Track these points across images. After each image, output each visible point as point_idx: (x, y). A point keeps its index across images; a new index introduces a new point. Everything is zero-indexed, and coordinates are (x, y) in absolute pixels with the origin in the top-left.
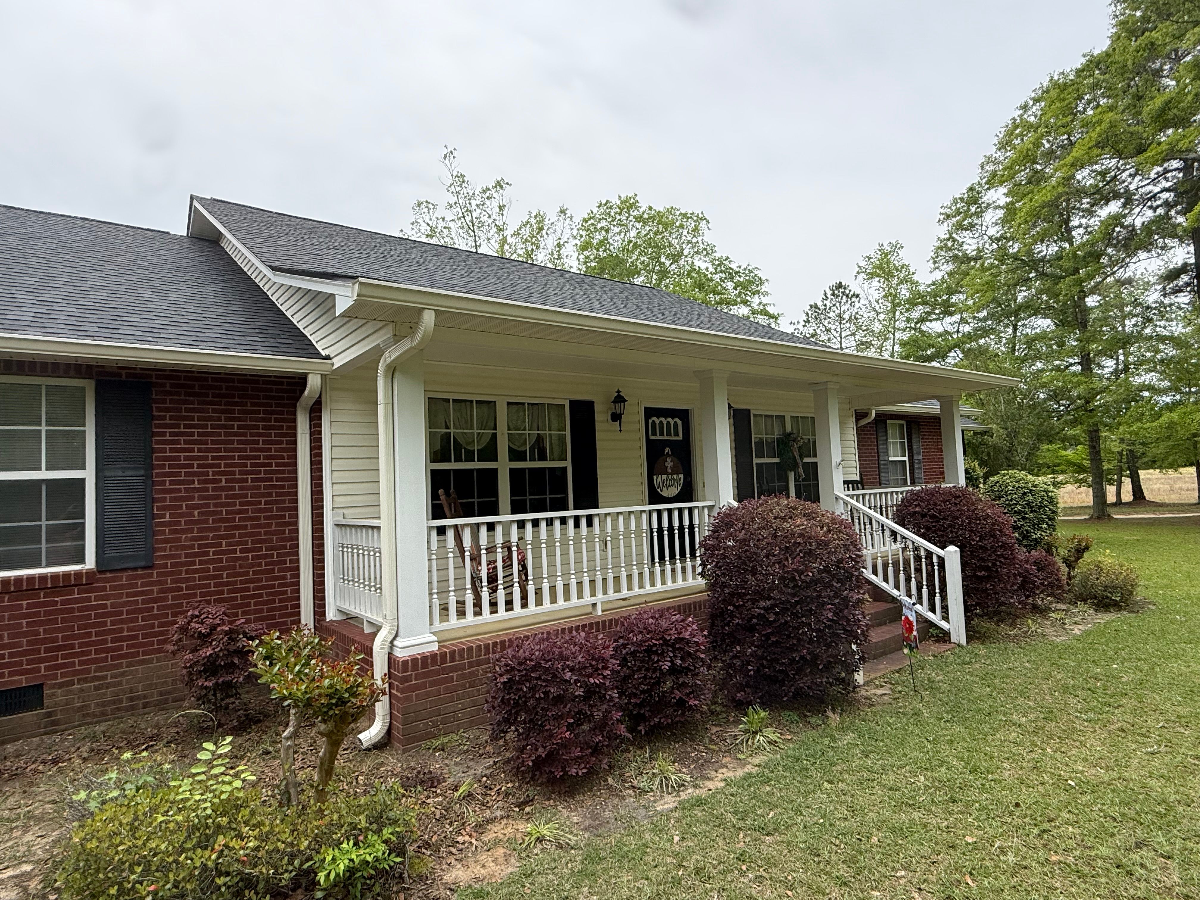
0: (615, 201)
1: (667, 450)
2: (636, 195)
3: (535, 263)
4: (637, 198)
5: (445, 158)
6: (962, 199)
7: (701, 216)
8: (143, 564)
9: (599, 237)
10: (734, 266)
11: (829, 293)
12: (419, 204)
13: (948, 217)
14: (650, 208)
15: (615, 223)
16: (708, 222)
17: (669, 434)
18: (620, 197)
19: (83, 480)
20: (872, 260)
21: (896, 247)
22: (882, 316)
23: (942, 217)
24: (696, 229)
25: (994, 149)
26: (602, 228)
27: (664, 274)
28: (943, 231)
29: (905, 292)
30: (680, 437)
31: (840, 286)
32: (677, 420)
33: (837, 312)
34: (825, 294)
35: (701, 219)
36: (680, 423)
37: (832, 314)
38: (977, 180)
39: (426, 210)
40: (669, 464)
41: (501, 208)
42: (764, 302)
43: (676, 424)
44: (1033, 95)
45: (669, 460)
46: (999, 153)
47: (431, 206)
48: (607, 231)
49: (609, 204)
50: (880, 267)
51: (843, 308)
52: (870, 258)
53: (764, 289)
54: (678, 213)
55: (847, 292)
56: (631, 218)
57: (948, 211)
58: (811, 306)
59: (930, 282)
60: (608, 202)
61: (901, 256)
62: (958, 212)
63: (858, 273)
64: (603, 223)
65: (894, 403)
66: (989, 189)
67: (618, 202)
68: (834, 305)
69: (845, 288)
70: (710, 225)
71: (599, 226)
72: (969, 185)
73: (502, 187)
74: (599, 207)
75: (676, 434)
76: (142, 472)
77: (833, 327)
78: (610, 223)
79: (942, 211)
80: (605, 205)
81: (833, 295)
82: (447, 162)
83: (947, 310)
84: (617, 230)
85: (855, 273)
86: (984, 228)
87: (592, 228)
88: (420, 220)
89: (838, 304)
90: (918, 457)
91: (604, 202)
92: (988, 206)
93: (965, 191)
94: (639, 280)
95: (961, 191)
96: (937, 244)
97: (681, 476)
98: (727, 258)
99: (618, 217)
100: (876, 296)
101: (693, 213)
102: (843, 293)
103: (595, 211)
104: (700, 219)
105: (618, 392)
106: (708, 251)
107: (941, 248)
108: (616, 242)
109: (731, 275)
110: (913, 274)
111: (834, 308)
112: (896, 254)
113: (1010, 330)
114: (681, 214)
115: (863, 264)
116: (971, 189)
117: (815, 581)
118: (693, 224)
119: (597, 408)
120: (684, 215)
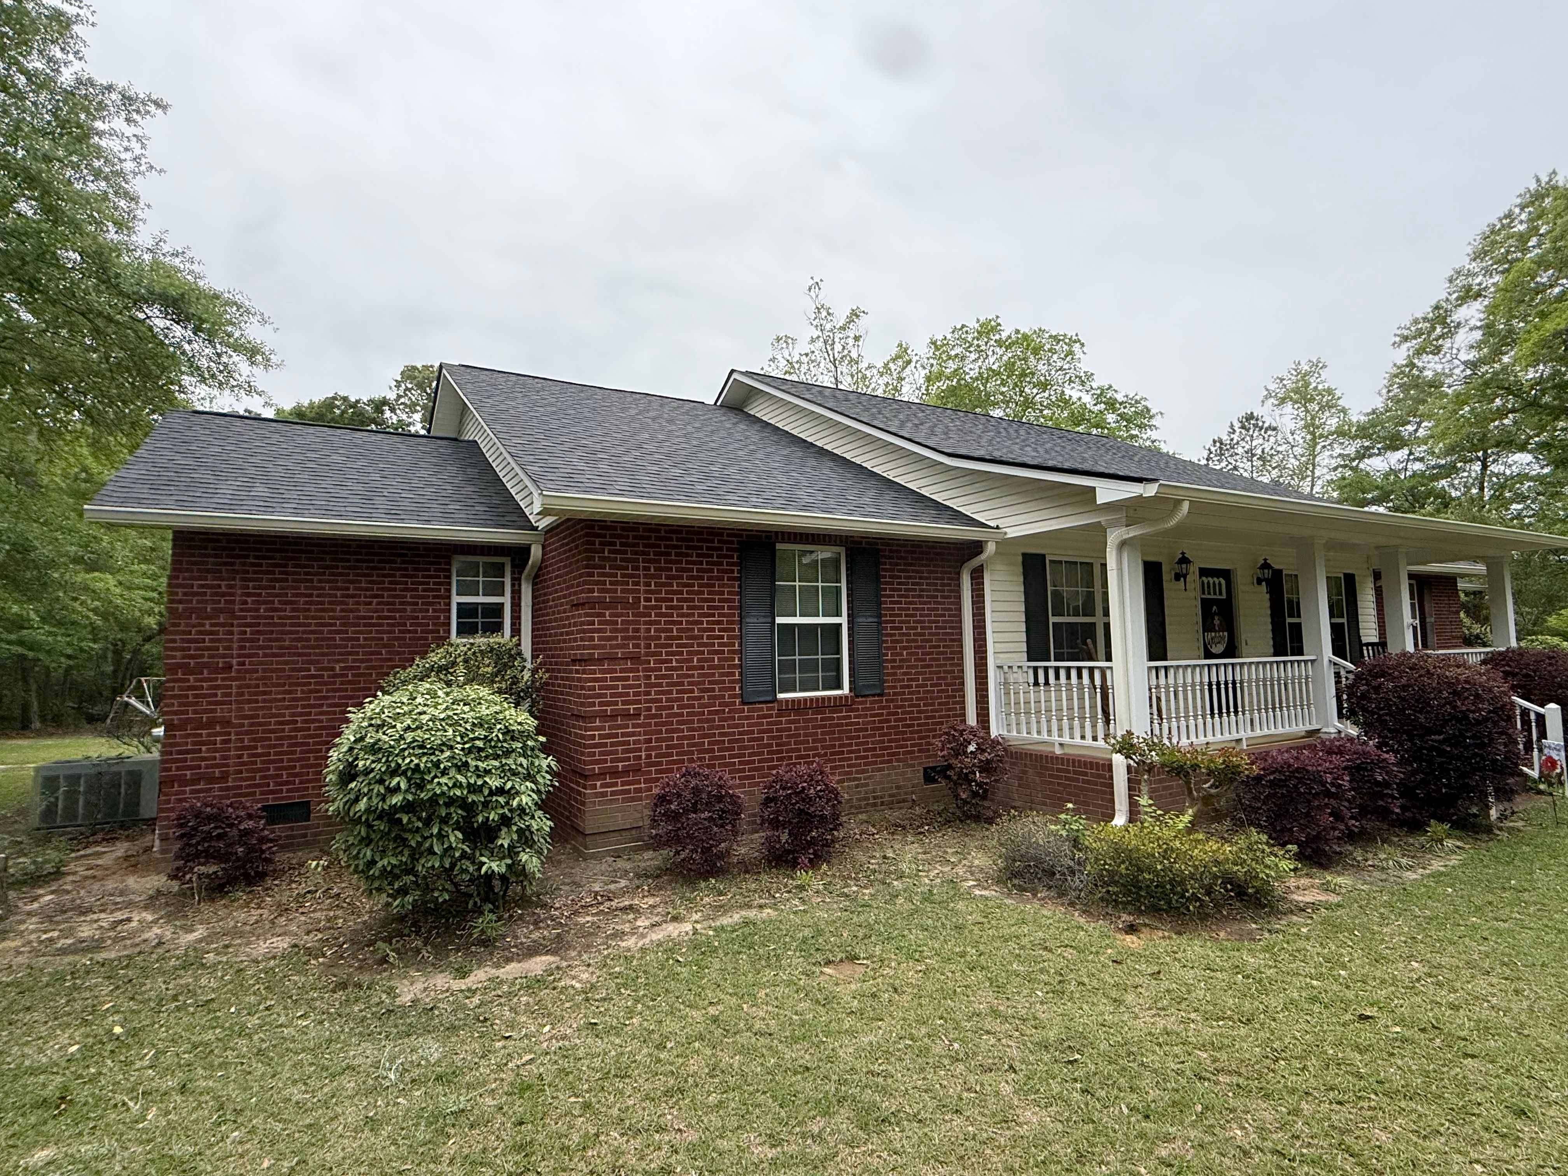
0: (973, 325)
1: (1215, 608)
2: (997, 317)
3: (840, 387)
4: (999, 321)
5: (810, 289)
6: (1425, 319)
7: (1074, 338)
8: (878, 692)
9: (952, 366)
10: (1120, 397)
11: (1237, 425)
12: (778, 339)
13: (1406, 339)
14: (1017, 332)
15: (972, 349)
16: (1083, 345)
17: (1215, 594)
18: (978, 321)
19: (840, 625)
20: (1285, 382)
21: (1317, 366)
22: (1298, 451)
23: (1398, 339)
24: (1070, 353)
25: (1468, 259)
26: (957, 355)
27: (1028, 403)
28: (1401, 355)
29: (1333, 423)
30: (1224, 597)
31: (1250, 417)
32: (1221, 579)
33: (1247, 447)
34: (1232, 426)
35: (1075, 342)
36: (1223, 582)
37: (1240, 450)
38: (1444, 295)
39: (784, 345)
40: (1217, 622)
41: (857, 338)
42: (1153, 438)
43: (1220, 584)
44: (1519, 201)
45: (1216, 618)
46: (1474, 264)
47: (790, 341)
48: (963, 358)
49: (965, 329)
50: (1296, 391)
51: (1254, 443)
52: (1282, 380)
53: (1153, 422)
54: (1047, 335)
55: (1260, 424)
56: (992, 343)
57: (1406, 332)
58: (1215, 442)
59: (1370, 410)
60: (963, 326)
61: (1323, 378)
62: (1419, 333)
63: (1266, 398)
64: (958, 350)
65: (1425, 564)
66: (1460, 305)
67: (977, 326)
68: (1243, 439)
69: (1257, 420)
70: (1085, 349)
71: (953, 353)
72: (1433, 303)
73: (858, 316)
74: (953, 332)
75: (1221, 594)
76: (876, 620)
77: (1242, 465)
78: (966, 349)
79: (1399, 332)
80: (961, 329)
81: (1243, 427)
82: (812, 293)
83: (1395, 443)
84: (973, 356)
85: (1262, 398)
86: (1455, 351)
87: (944, 357)
88: (779, 357)
89: (1248, 438)
90: (1430, 620)
91: (959, 327)
92: (1458, 326)
93: (1430, 310)
94: (997, 413)
95: (1424, 309)
96: (1395, 371)
97: (1226, 634)
98: (1110, 387)
99: (976, 342)
100: (1292, 426)
101: (1065, 335)
102: (1256, 426)
103: (949, 336)
104: (1073, 341)
105: (1183, 553)
106: (1084, 380)
107: (1396, 376)
108: (972, 370)
109: (1111, 405)
110: (1339, 398)
111: (1243, 444)
112: (1316, 375)
113: (1477, 467)
114: (1050, 337)
115: (1272, 387)
116: (1437, 307)
117: (1486, 719)
118: (1065, 347)
119: (1165, 568)
120: (1056, 339)
